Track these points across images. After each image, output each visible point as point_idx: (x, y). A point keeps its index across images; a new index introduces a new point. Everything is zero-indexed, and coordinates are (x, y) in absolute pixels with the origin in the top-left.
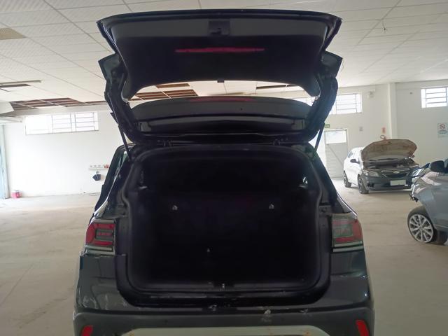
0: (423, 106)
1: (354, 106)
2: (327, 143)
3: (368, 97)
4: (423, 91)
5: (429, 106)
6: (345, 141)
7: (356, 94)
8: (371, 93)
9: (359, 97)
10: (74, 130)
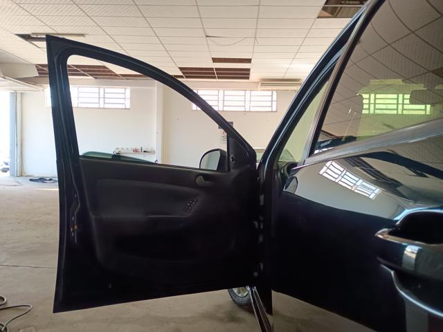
10: (102, 106)
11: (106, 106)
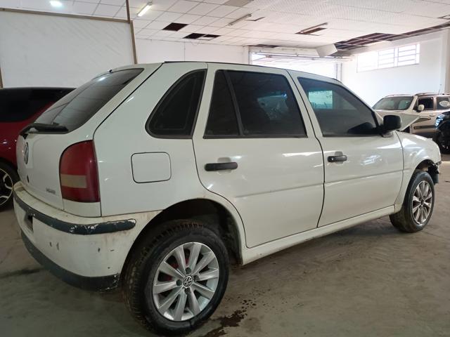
10: (396, 65)
11: (400, 64)
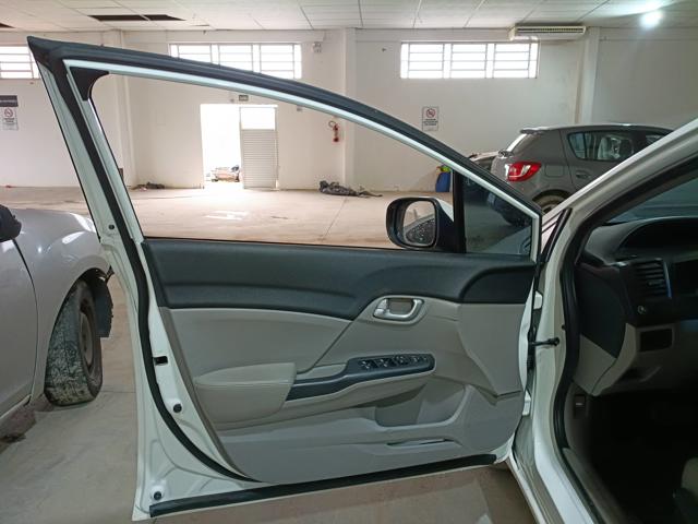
0: (404, 75)
1: (290, 67)
2: (244, 127)
3: (312, 50)
4: (405, 47)
5: (413, 75)
6: (274, 128)
7: (293, 44)
8: (317, 44)
9: (298, 48)
